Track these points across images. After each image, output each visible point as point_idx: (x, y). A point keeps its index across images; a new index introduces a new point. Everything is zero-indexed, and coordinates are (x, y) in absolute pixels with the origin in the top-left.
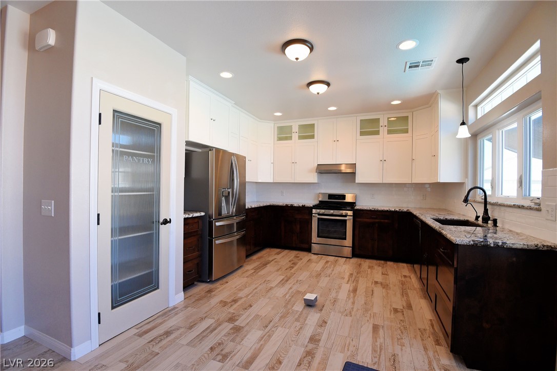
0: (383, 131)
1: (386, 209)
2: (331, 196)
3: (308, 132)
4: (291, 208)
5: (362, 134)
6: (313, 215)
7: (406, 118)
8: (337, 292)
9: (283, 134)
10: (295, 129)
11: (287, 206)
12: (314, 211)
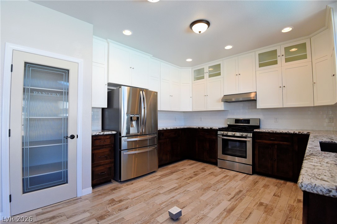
0: (281, 60)
1: (285, 131)
2: (237, 121)
3: (216, 71)
4: (202, 130)
5: (261, 65)
6: (218, 136)
7: (304, 45)
8: (211, 208)
9: (199, 75)
10: (206, 70)
11: (199, 128)
12: (219, 133)
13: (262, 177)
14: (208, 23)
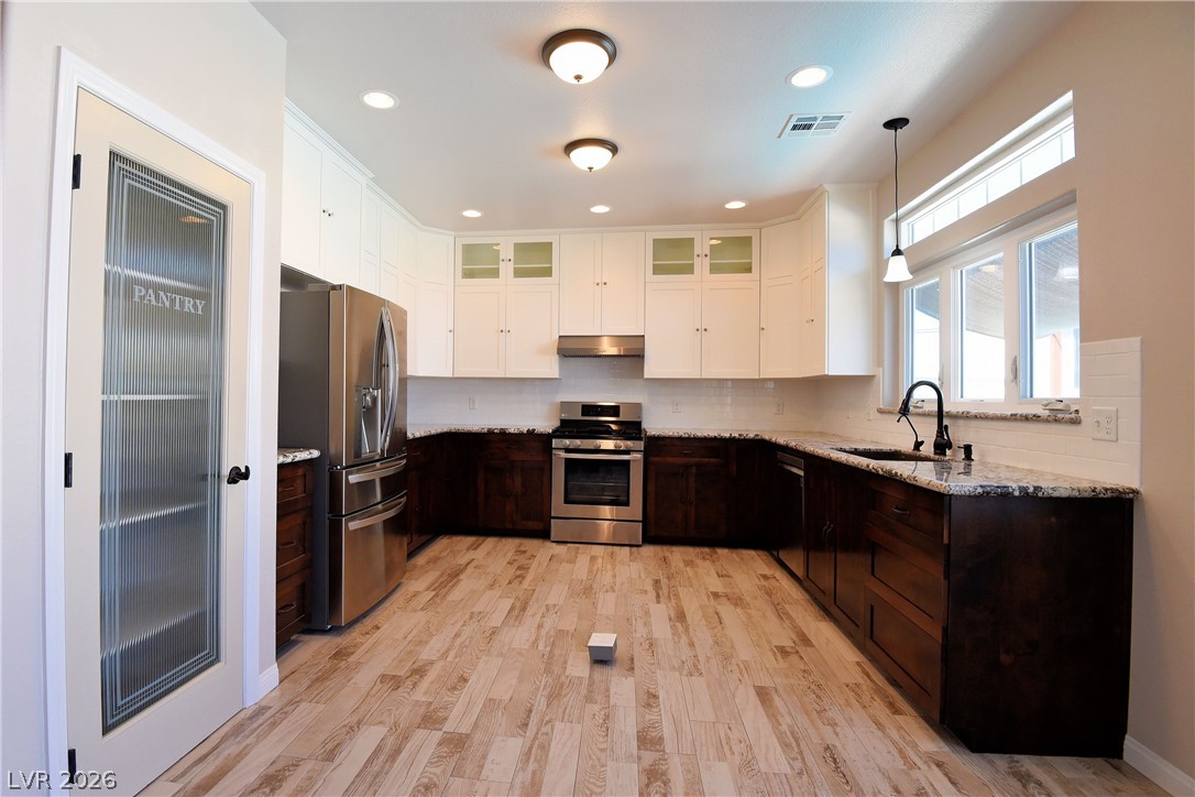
0: (702, 265)
1: (712, 434)
2: (589, 409)
3: (535, 261)
4: (503, 436)
5: (658, 270)
6: (554, 452)
7: (747, 241)
8: (645, 624)
9: (478, 263)
10: (507, 251)
11: (491, 432)
12: (555, 443)
13: (665, 548)
14: (614, 149)
